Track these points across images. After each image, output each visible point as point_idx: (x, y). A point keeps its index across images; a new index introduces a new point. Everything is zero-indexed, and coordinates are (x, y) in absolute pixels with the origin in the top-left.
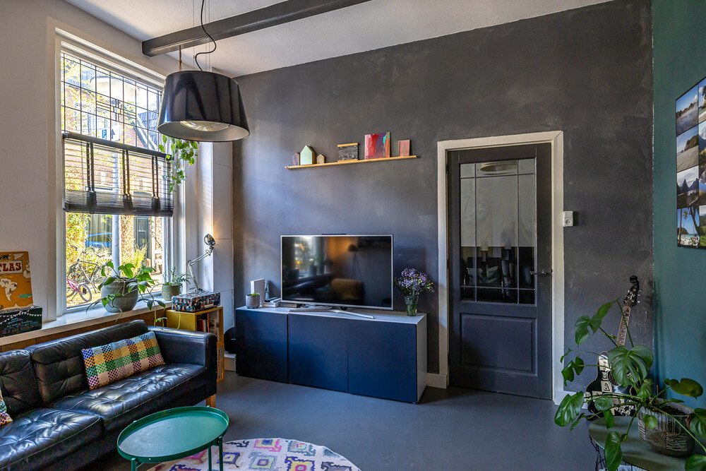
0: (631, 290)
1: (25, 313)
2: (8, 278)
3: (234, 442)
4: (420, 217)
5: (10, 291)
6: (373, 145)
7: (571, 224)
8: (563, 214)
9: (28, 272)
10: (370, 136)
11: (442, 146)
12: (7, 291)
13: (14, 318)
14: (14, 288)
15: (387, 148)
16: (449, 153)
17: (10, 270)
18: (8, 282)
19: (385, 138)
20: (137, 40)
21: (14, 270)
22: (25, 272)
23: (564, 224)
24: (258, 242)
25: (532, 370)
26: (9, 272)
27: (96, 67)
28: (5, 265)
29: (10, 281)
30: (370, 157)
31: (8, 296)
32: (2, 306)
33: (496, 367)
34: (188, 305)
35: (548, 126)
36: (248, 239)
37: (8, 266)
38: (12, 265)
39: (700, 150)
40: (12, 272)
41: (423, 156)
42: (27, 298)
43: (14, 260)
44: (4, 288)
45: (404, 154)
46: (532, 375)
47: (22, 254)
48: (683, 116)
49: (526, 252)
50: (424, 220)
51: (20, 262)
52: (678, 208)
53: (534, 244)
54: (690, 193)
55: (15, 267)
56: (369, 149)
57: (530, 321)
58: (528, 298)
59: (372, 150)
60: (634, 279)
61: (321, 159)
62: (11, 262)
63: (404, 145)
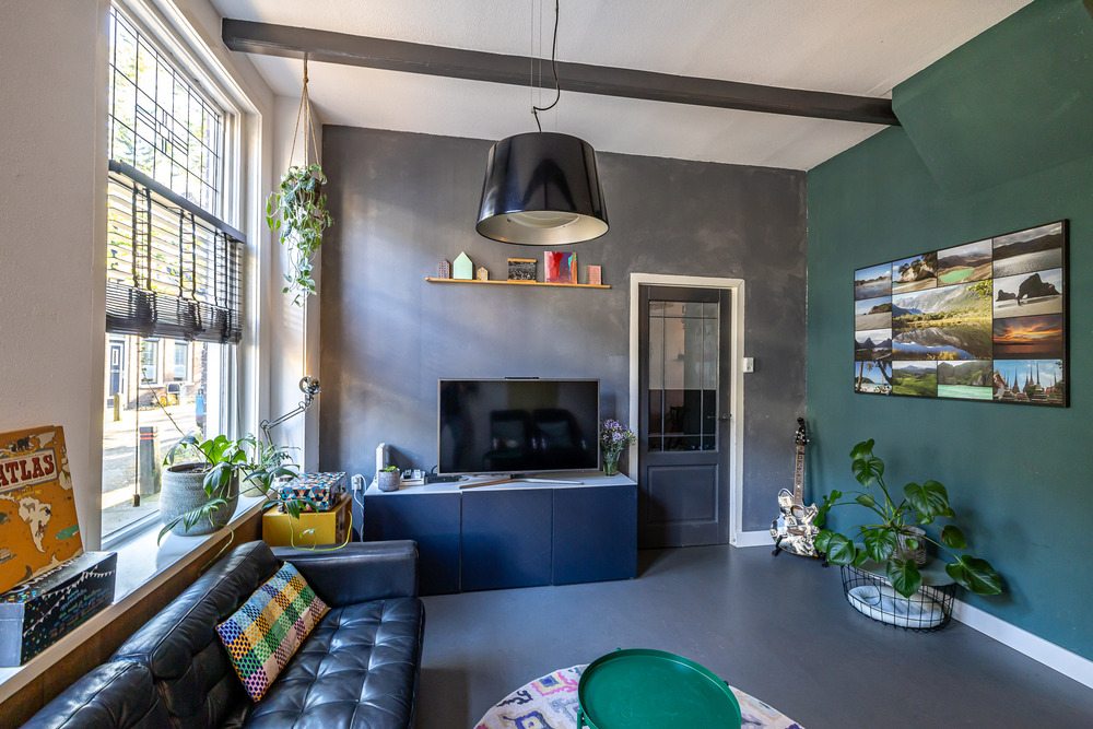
0: (800, 431)
1: (91, 574)
2: (34, 497)
3: (507, 698)
4: (610, 358)
5: (40, 526)
6: (555, 266)
7: (752, 370)
8: (745, 361)
9: (67, 474)
10: (551, 254)
11: (636, 279)
12: (34, 528)
13: (73, 590)
14: (46, 519)
15: (573, 271)
16: (642, 288)
17: (36, 476)
18: (33, 506)
19: (570, 259)
20: (217, 12)
21: (42, 474)
22: (62, 474)
23: (745, 370)
24: (370, 386)
25: (713, 518)
26: (33, 481)
27: (138, 33)
28: (23, 463)
29: (36, 502)
30: (551, 280)
31: (37, 541)
32: (28, 568)
33: (680, 520)
34: (318, 499)
35: (732, 273)
36: (348, 381)
37: (30, 467)
38: (36, 461)
39: (894, 316)
40: (39, 480)
41: (614, 287)
42: (71, 536)
43: (39, 450)
44: (29, 521)
45: (596, 281)
46: (712, 522)
47: (53, 434)
48: (866, 285)
49: (710, 395)
50: (614, 362)
51: (51, 452)
52: (856, 360)
53: (716, 387)
54: (876, 350)
55: (44, 466)
56: (551, 270)
57: (711, 468)
58: (710, 443)
59: (555, 272)
60: (801, 421)
61: (483, 275)
62: (35, 455)
63: (596, 271)
